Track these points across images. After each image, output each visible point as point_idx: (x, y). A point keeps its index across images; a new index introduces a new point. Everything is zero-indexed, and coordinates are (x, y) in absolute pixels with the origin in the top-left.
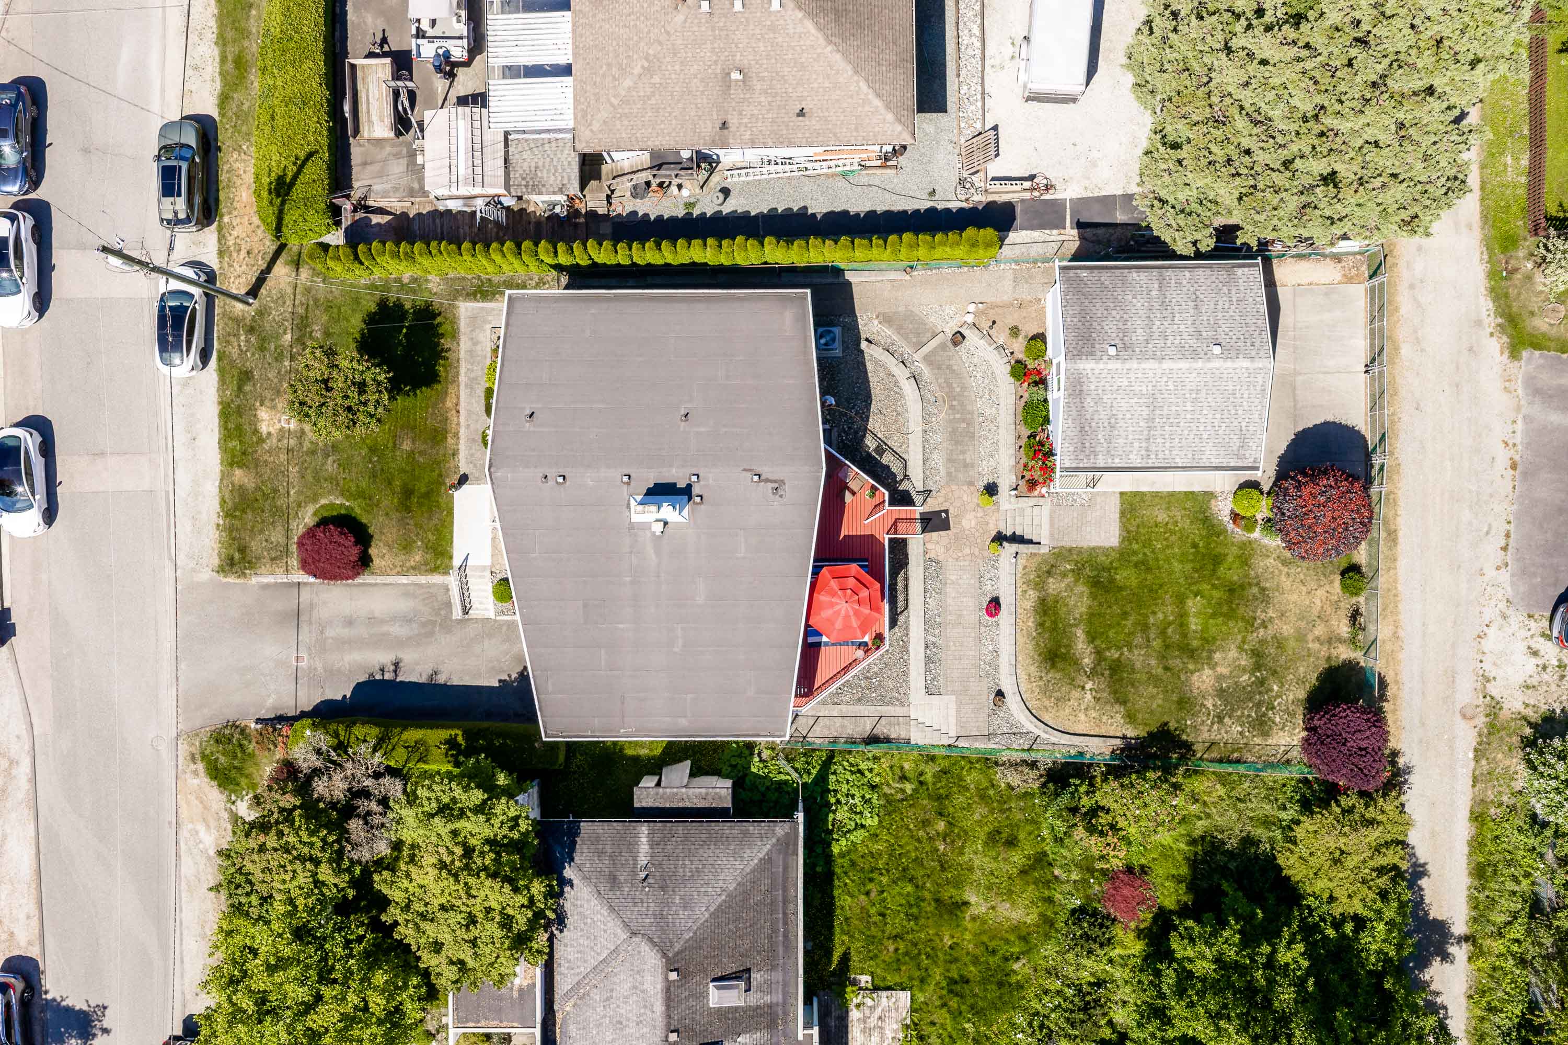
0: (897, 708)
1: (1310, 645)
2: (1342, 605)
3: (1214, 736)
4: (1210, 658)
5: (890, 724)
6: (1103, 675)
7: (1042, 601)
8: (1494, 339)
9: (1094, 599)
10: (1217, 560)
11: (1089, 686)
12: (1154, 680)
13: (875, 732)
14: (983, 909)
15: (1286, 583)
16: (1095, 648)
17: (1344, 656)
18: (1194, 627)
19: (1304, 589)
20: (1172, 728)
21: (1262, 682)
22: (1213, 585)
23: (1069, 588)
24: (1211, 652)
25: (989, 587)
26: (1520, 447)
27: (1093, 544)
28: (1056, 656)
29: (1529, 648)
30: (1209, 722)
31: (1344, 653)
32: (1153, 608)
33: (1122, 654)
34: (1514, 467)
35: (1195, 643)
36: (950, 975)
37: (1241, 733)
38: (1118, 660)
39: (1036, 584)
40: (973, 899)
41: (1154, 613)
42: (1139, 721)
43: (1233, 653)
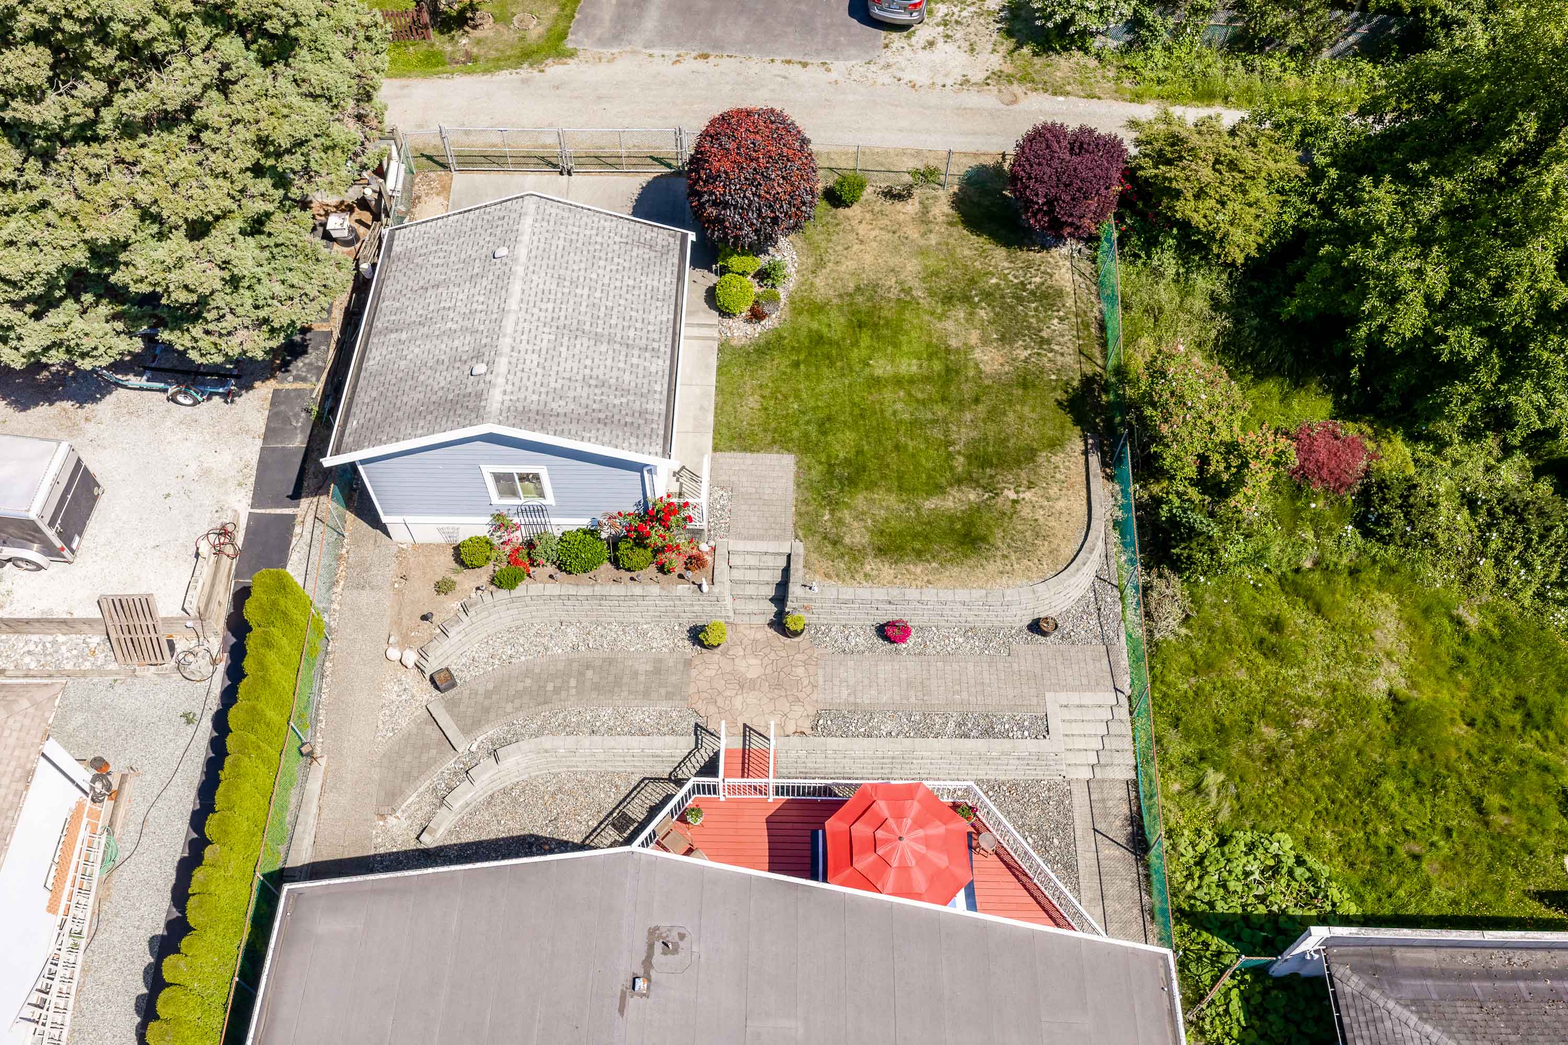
0: (1076, 802)
1: (933, 242)
2: (877, 209)
3: (1071, 349)
4: (957, 351)
5: (1106, 816)
6: (991, 477)
7: (881, 551)
8: (547, 69)
9: (875, 484)
10: (818, 340)
11: (1012, 495)
12: (994, 414)
13: (1122, 841)
14: (1394, 670)
15: (848, 265)
16: (951, 485)
17: (947, 209)
18: (914, 368)
19: (856, 247)
20: (1065, 397)
21: (988, 295)
22: (852, 345)
23: (859, 517)
24: (948, 350)
25: (860, 640)
26: (682, 52)
27: (791, 486)
28: (966, 535)
29: (924, 48)
30: (1050, 355)
31: (942, 208)
32: (888, 414)
33: (959, 453)
34: (706, 56)
35: (937, 366)
36: (1519, 727)
37: (1061, 319)
38: (968, 457)
39: (855, 559)
40: (1384, 686)
41: (895, 413)
42: (1058, 434)
43: (950, 325)
